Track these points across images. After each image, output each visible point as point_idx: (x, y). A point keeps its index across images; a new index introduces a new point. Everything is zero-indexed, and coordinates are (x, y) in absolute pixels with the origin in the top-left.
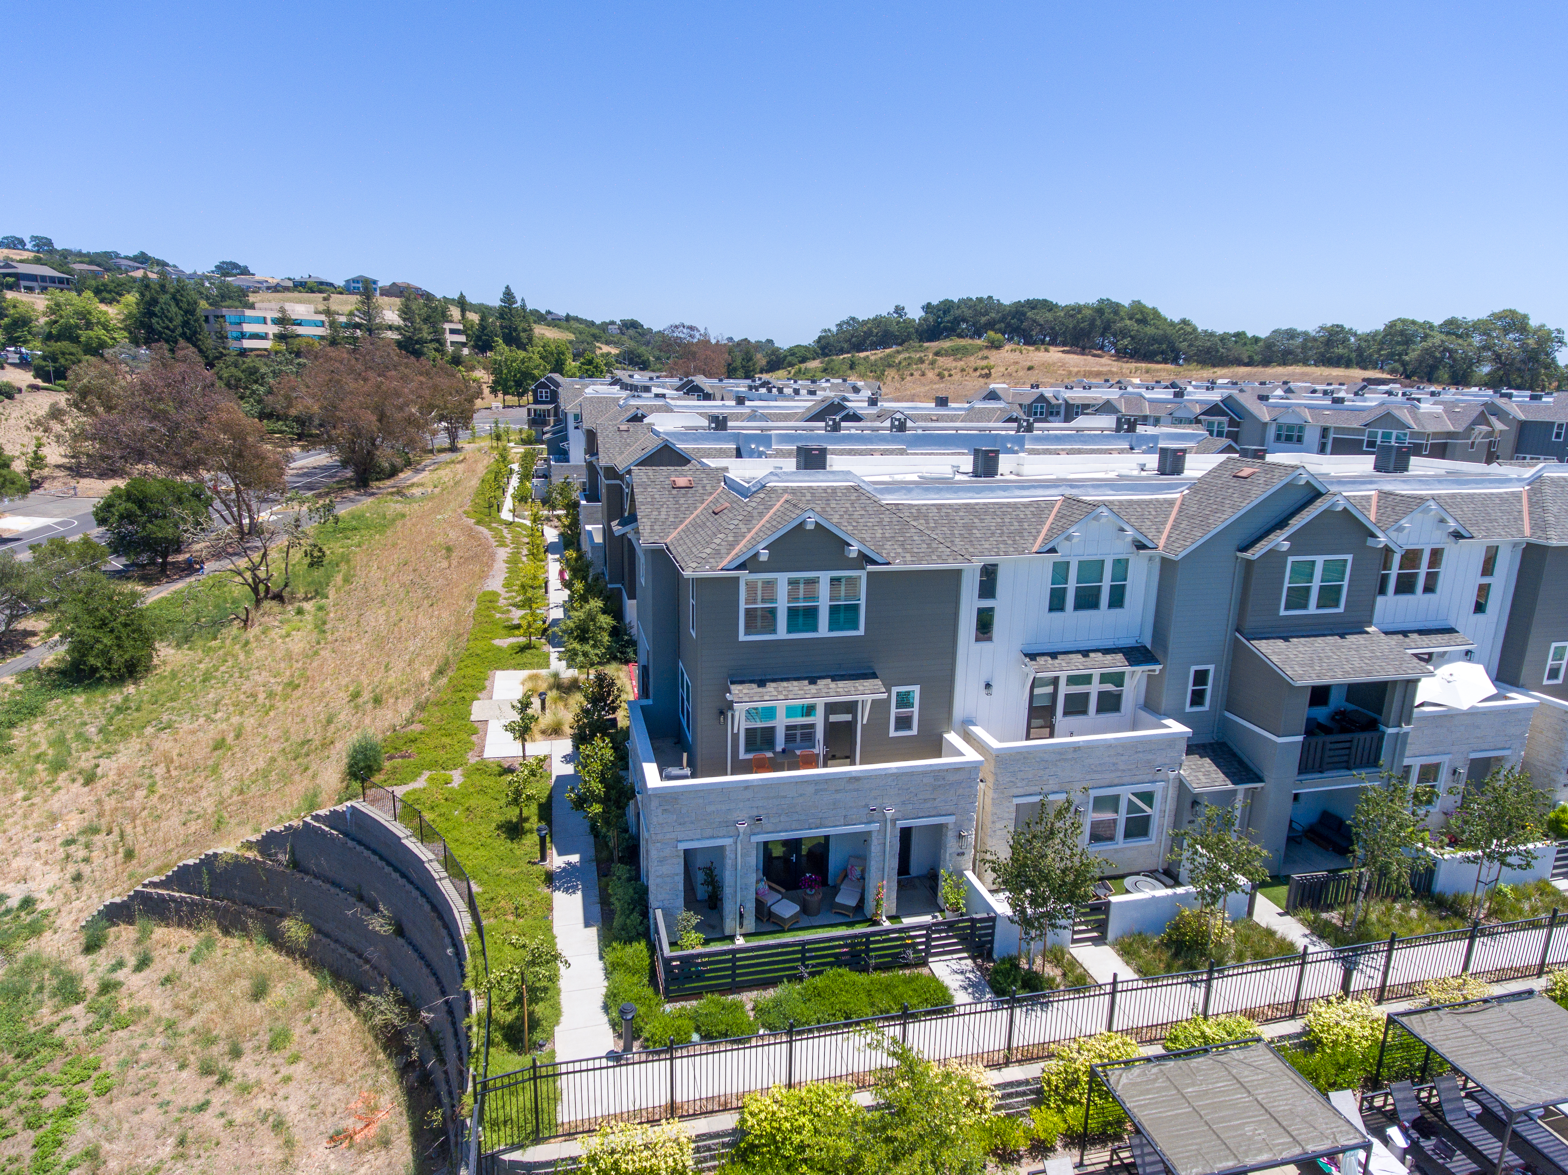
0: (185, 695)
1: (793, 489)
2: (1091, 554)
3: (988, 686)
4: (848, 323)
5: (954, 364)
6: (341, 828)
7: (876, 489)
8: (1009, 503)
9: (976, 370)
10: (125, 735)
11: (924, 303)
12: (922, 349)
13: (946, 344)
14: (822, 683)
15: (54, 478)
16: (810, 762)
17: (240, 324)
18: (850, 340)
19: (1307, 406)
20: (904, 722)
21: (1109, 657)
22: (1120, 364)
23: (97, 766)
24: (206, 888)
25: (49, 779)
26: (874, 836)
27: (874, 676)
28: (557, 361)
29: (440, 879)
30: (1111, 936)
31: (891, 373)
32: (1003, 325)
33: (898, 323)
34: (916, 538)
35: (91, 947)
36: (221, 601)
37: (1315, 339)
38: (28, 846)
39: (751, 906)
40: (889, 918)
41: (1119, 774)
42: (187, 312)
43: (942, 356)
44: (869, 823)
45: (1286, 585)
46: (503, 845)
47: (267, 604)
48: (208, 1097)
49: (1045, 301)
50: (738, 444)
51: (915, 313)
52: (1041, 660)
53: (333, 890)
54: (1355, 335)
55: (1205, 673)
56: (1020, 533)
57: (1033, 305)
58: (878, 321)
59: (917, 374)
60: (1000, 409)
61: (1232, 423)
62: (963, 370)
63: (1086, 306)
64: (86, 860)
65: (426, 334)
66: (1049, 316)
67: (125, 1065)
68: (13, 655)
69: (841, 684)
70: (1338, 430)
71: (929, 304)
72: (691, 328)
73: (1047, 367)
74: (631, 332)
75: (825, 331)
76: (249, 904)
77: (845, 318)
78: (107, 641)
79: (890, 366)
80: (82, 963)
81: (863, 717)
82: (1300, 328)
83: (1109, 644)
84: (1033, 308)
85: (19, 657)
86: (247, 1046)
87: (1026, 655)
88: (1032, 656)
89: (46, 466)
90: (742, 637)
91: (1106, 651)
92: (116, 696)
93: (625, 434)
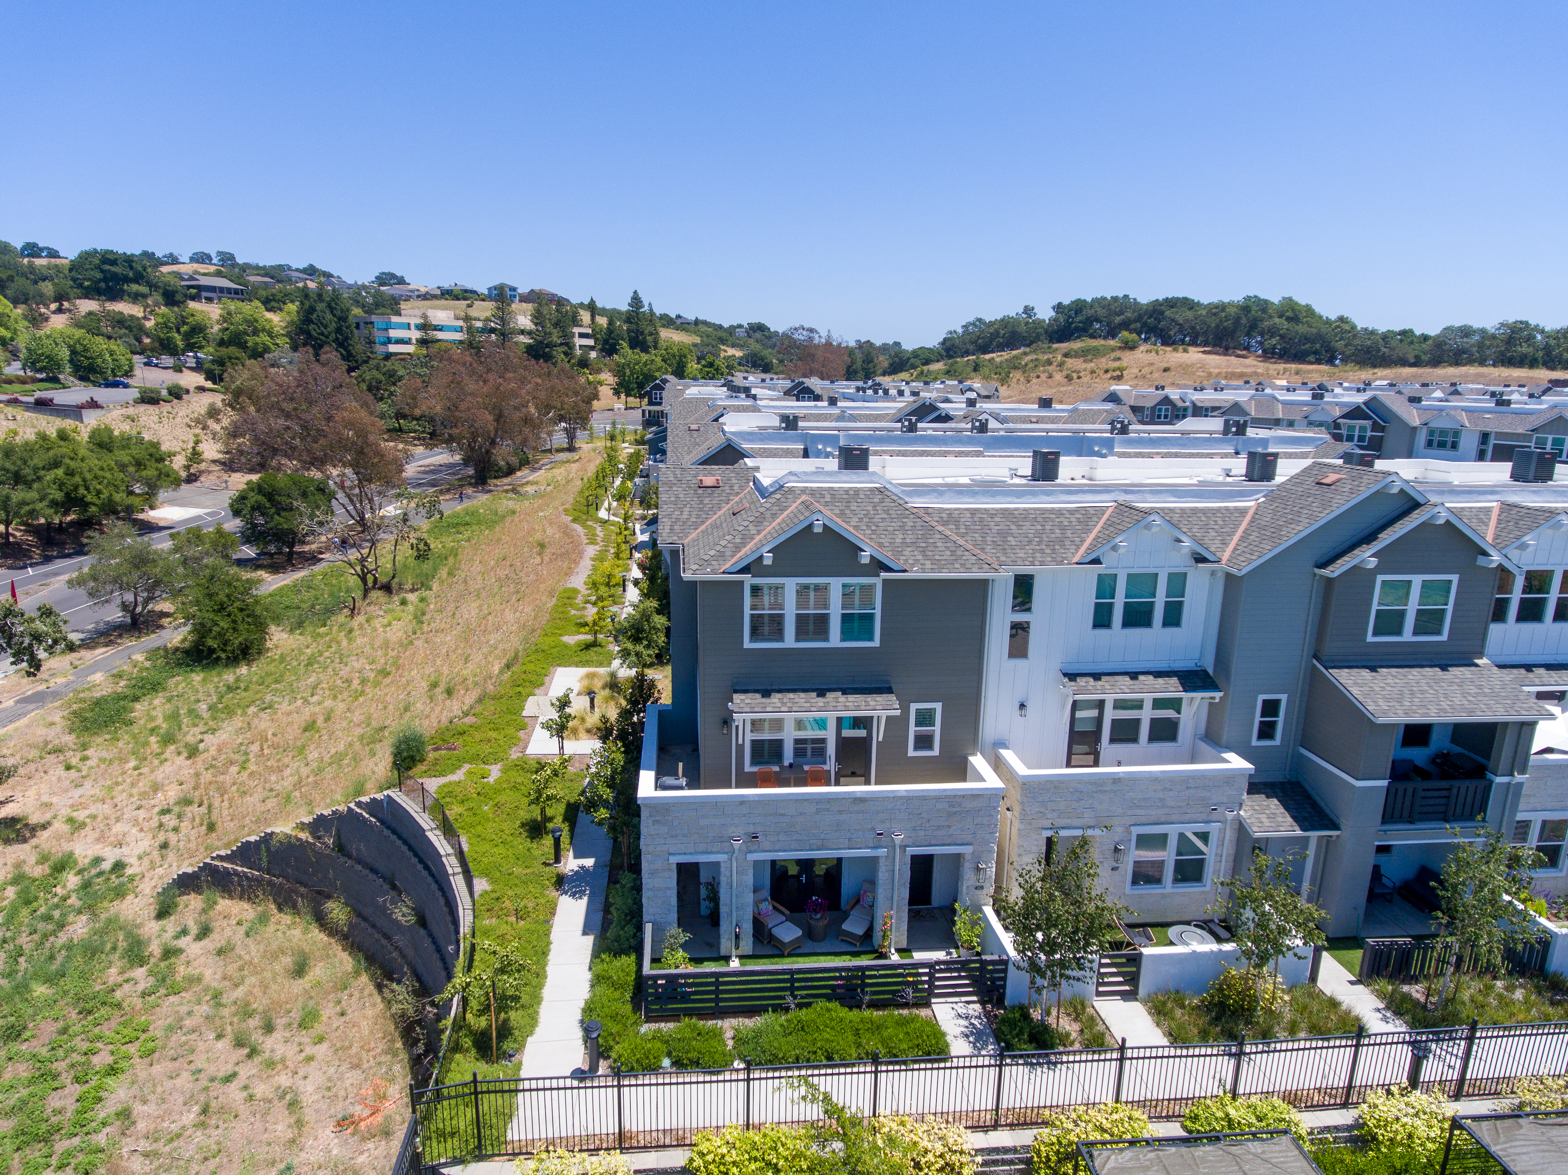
0: (289, 677)
1: (812, 489)
2: (1142, 566)
3: (1022, 706)
4: (974, 324)
5: (1084, 366)
6: (380, 816)
7: (903, 491)
8: (1053, 509)
9: (1107, 371)
10: (230, 712)
11: (1055, 303)
12: (1050, 350)
13: (1076, 345)
14: (830, 696)
15: (210, 472)
16: (820, 779)
17: (387, 330)
18: (975, 342)
19: (1463, 409)
20: (924, 742)
21: (1161, 681)
22: (1267, 365)
23: (202, 741)
24: (264, 864)
25: (159, 751)
26: (882, 862)
27: (889, 690)
28: (678, 364)
29: (454, 874)
30: (1142, 991)
31: (1016, 375)
32: (1138, 325)
33: (1027, 323)
34: (939, 544)
35: (162, 913)
36: (336, 589)
37: (1493, 337)
38: (129, 813)
39: (748, 928)
40: (898, 950)
41: (1167, 811)
42: (340, 319)
43: (1071, 357)
44: (876, 848)
45: (1375, 607)
46: (522, 843)
47: (375, 594)
48: (237, 1069)
49: (1186, 299)
50: (806, 445)
51: (1045, 313)
52: (1082, 681)
53: (372, 876)
54: (1542, 332)
55: (1277, 702)
56: (1061, 541)
57: (1172, 303)
58: (1005, 322)
59: (1043, 377)
60: (1106, 411)
61: (1375, 427)
62: (1093, 372)
63: (1231, 304)
64: (176, 830)
65: (555, 338)
66: (1190, 315)
67: (170, 1029)
68: (147, 634)
69: (851, 698)
70: (1499, 435)
71: (1060, 304)
72: (811, 330)
73: (1185, 369)
74: (758, 335)
75: (951, 333)
76: (301, 883)
77: (971, 319)
78: (224, 624)
79: (1015, 368)
80: (151, 928)
81: (879, 734)
82: (1476, 325)
83: (1163, 666)
84: (1172, 307)
85: (153, 636)
86: (280, 1022)
87: (1065, 675)
88: (1072, 677)
89: (203, 461)
90: (747, 644)
91: (1158, 674)
92: (229, 676)
93: (695, 434)
